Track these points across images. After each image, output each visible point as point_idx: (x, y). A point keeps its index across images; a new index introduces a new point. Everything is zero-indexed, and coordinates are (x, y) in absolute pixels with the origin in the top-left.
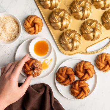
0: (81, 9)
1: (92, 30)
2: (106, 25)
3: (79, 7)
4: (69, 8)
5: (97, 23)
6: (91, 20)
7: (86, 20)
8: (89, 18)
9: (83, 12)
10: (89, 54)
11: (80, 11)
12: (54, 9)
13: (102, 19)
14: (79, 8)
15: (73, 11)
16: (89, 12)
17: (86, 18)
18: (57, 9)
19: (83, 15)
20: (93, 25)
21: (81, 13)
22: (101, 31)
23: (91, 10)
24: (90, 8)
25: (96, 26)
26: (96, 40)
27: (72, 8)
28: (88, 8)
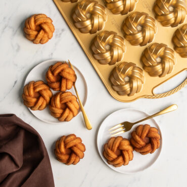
0: (139, 28)
1: (159, 60)
2: (180, 51)
3: (136, 26)
4: (120, 29)
5: (166, 48)
6: (156, 44)
7: (148, 44)
8: (153, 41)
9: (143, 33)
10: (157, 98)
11: (139, 32)
12: (98, 32)
13: (173, 41)
14: (136, 28)
15: (127, 33)
16: (152, 32)
17: (149, 42)
18: (102, 32)
19: (144, 37)
20: (160, 52)
21: (139, 36)
22: (174, 60)
23: (155, 28)
24: (154, 25)
25: (165, 53)
26: (167, 75)
27: (125, 28)
28: (150, 27)
